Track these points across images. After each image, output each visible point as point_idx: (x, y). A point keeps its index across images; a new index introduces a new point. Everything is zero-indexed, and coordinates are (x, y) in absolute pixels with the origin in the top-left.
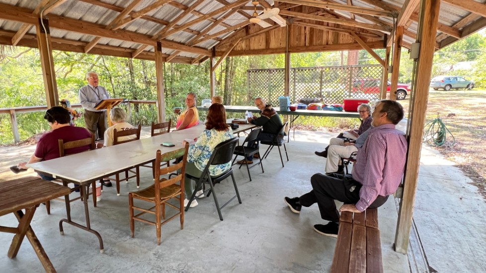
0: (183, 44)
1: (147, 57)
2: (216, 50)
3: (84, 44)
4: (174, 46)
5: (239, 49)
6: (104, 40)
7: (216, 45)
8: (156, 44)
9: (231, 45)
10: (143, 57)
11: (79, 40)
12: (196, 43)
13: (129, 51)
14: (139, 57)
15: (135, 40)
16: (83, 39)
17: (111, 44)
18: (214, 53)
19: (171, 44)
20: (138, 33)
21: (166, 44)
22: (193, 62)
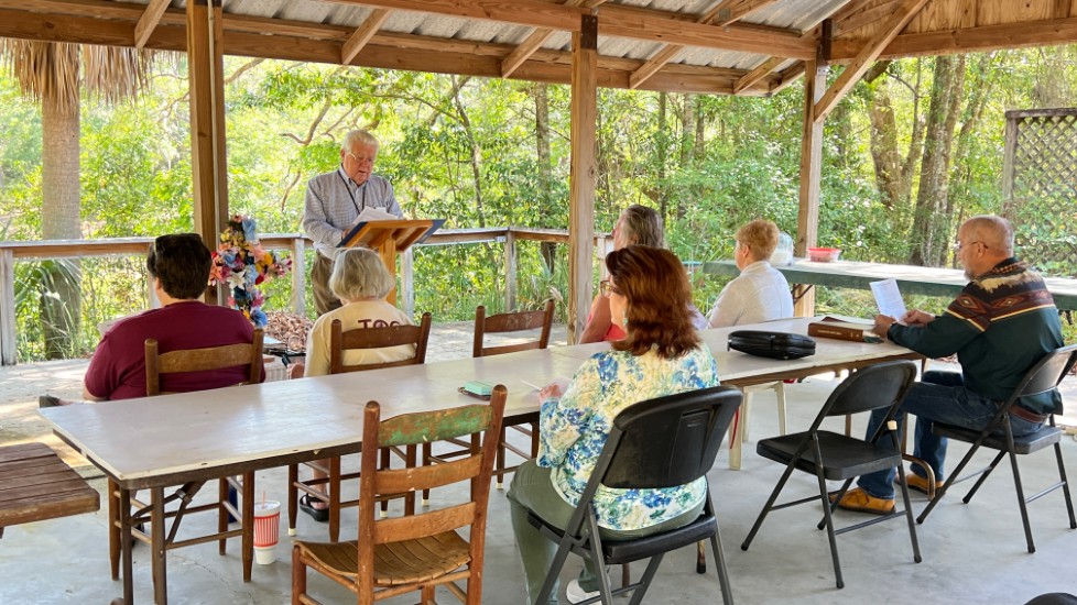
0: (694, 17)
1: (556, 72)
2: (836, 33)
3: (339, 34)
4: (649, 28)
5: (933, 25)
6: (402, 20)
7: (836, 15)
8: (578, 22)
9: (899, 11)
10: (540, 72)
11: (327, 23)
13: (492, 51)
14: (527, 72)
15: (497, 12)
16: (338, 20)
17: (427, 31)
18: (825, 44)
19: (636, 18)
21: (619, 23)
22: (741, 83)
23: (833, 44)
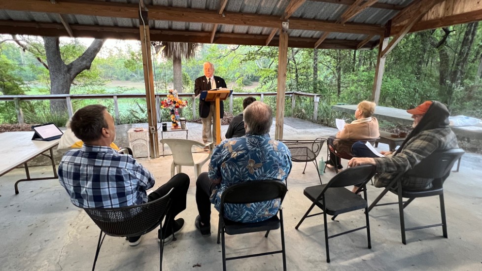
0: (334, 21)
2: (392, 25)
3: (208, 34)
4: (310, 25)
5: (433, 17)
11: (203, 31)
12: (349, 17)
13: (261, 38)
15: (248, 22)
17: (236, 31)
18: (388, 29)
19: (304, 22)
20: (261, 15)
21: (298, 24)
22: (359, 45)
23: (391, 29)
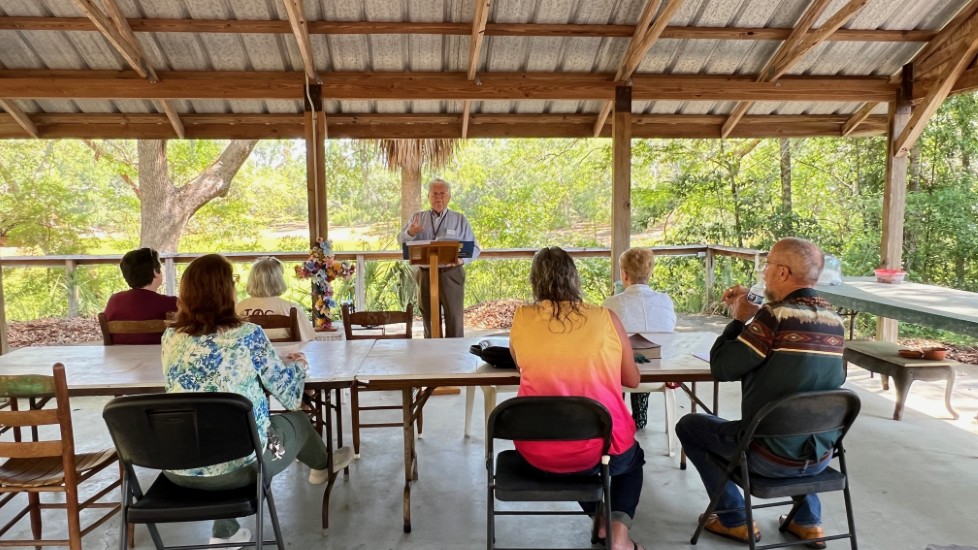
0: (753, 77)
2: (917, 74)
3: (456, 118)
4: (685, 90)
8: (613, 92)
11: (444, 112)
12: (783, 67)
13: (581, 119)
16: (448, 110)
17: (520, 110)
18: (908, 86)
21: (654, 90)
22: (847, 126)
23: (914, 85)
